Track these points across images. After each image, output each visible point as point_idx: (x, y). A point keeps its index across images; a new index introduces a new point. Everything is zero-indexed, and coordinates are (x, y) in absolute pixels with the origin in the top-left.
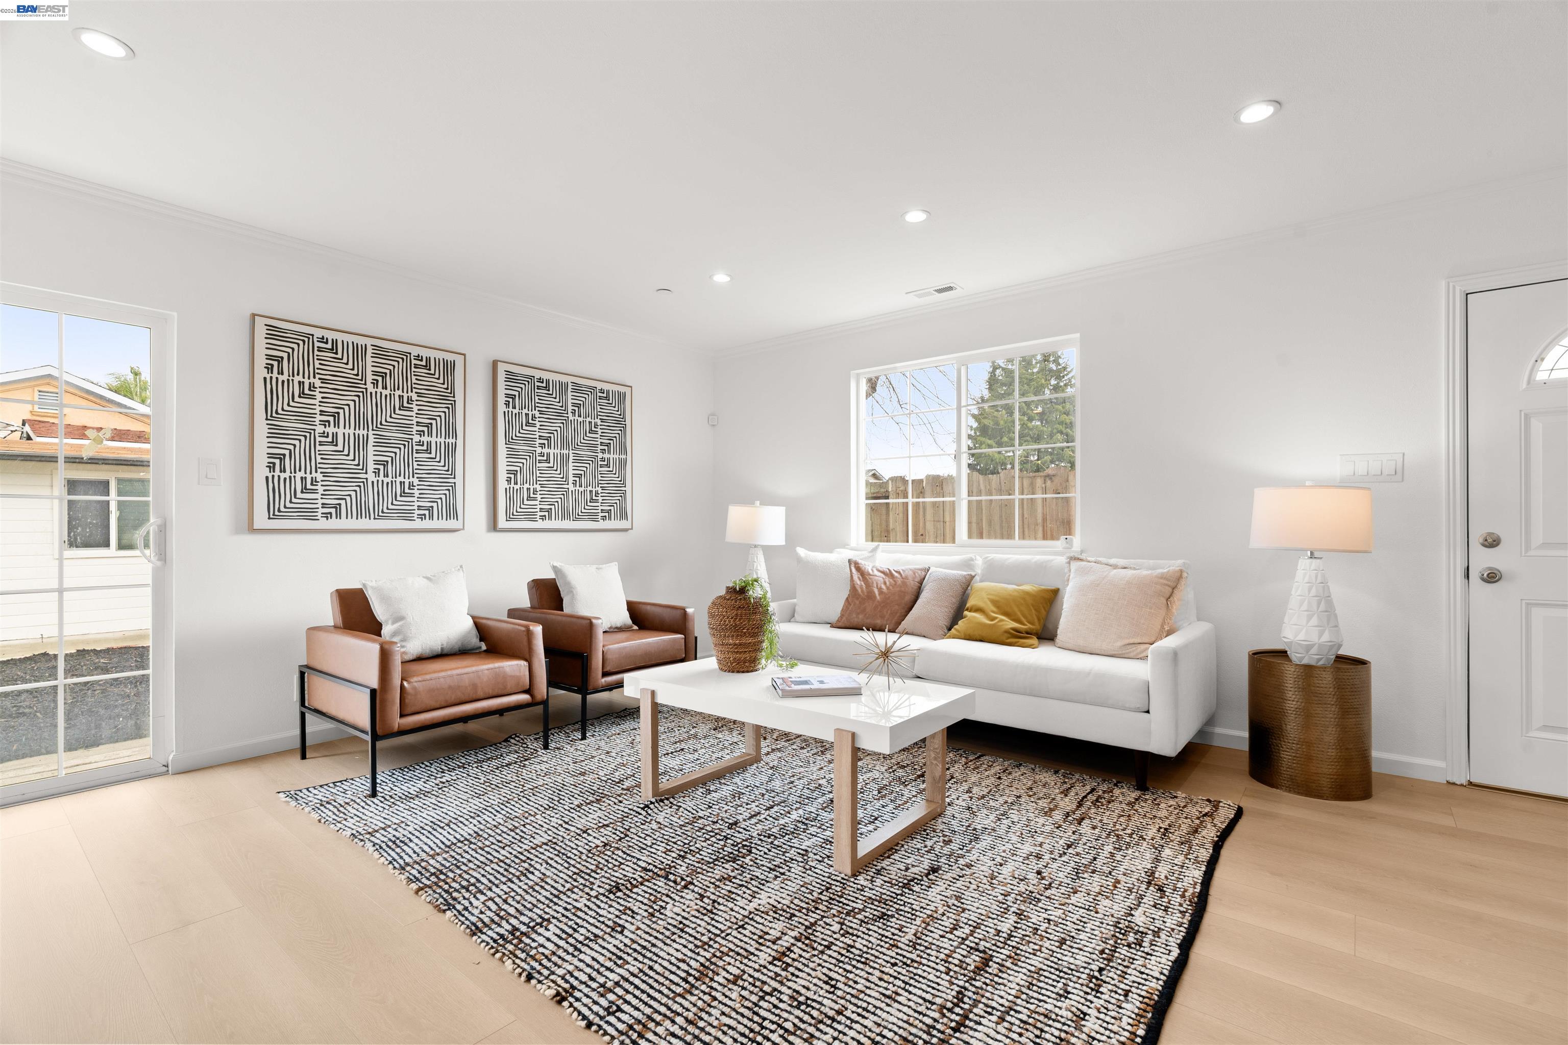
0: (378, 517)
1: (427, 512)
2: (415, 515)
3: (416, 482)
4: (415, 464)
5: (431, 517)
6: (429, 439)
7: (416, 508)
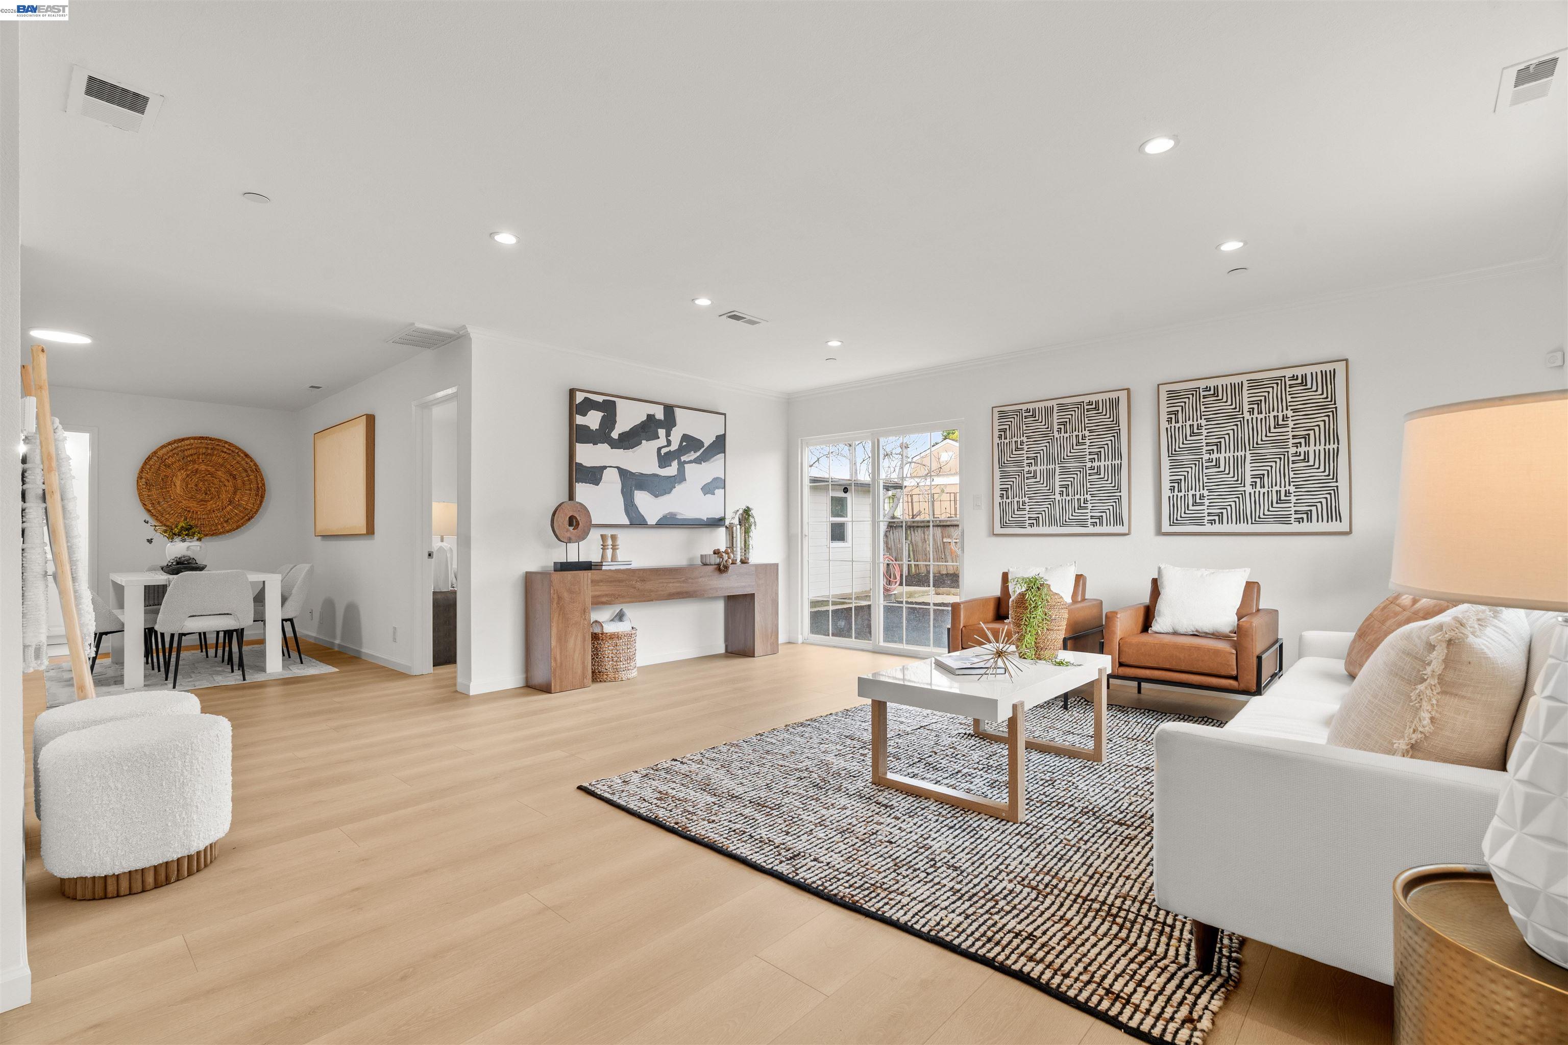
0: (1063, 525)
1: (1098, 521)
2: (1089, 523)
3: (1089, 498)
4: (1088, 484)
5: (1101, 524)
6: (1099, 464)
7: (1089, 517)
